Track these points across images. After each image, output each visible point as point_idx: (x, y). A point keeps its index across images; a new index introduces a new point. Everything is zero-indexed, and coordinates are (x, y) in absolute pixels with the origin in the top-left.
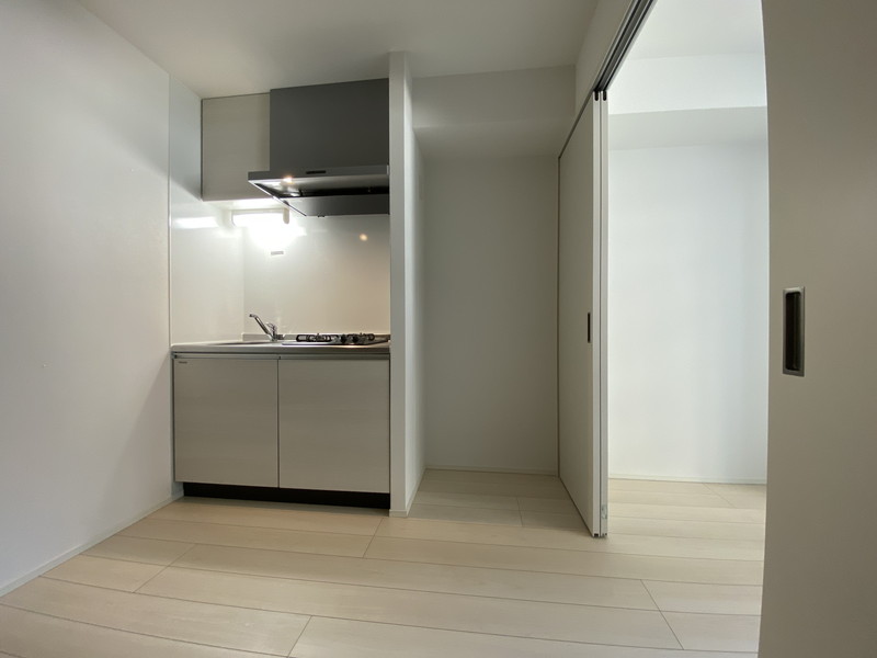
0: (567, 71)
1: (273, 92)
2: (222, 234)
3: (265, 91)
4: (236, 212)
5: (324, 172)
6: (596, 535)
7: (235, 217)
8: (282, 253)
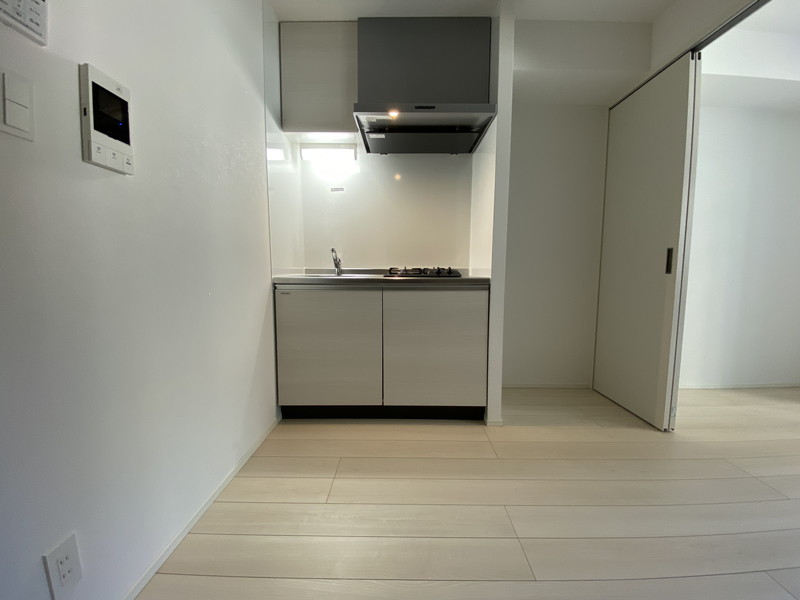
0: (645, 30)
1: (361, 20)
2: (289, 167)
3: (352, 19)
4: (304, 145)
5: (433, 107)
6: (665, 430)
7: (305, 151)
8: (342, 189)
